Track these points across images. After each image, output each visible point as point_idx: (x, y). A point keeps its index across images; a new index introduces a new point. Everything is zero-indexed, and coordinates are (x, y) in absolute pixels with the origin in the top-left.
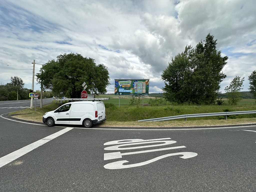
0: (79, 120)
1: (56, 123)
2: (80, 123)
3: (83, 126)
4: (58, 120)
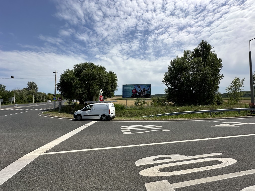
2: (99, 118)
3: (101, 120)
4: (84, 116)
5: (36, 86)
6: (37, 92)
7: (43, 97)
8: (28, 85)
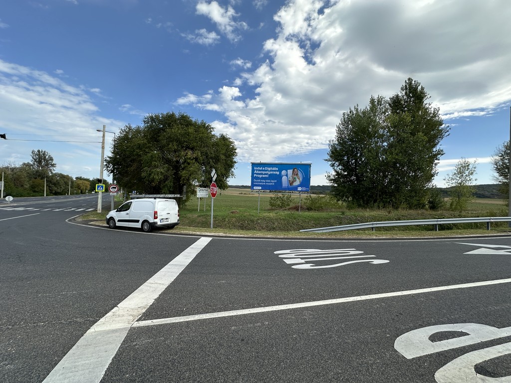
0: (138, 221)
1: (117, 225)
2: (138, 225)
3: (141, 230)
4: (119, 221)
5: (52, 159)
6: (52, 173)
7: (66, 183)
8: (33, 158)
